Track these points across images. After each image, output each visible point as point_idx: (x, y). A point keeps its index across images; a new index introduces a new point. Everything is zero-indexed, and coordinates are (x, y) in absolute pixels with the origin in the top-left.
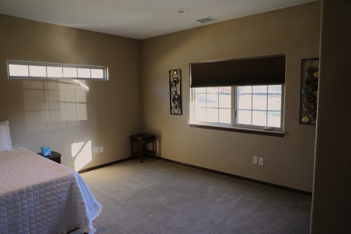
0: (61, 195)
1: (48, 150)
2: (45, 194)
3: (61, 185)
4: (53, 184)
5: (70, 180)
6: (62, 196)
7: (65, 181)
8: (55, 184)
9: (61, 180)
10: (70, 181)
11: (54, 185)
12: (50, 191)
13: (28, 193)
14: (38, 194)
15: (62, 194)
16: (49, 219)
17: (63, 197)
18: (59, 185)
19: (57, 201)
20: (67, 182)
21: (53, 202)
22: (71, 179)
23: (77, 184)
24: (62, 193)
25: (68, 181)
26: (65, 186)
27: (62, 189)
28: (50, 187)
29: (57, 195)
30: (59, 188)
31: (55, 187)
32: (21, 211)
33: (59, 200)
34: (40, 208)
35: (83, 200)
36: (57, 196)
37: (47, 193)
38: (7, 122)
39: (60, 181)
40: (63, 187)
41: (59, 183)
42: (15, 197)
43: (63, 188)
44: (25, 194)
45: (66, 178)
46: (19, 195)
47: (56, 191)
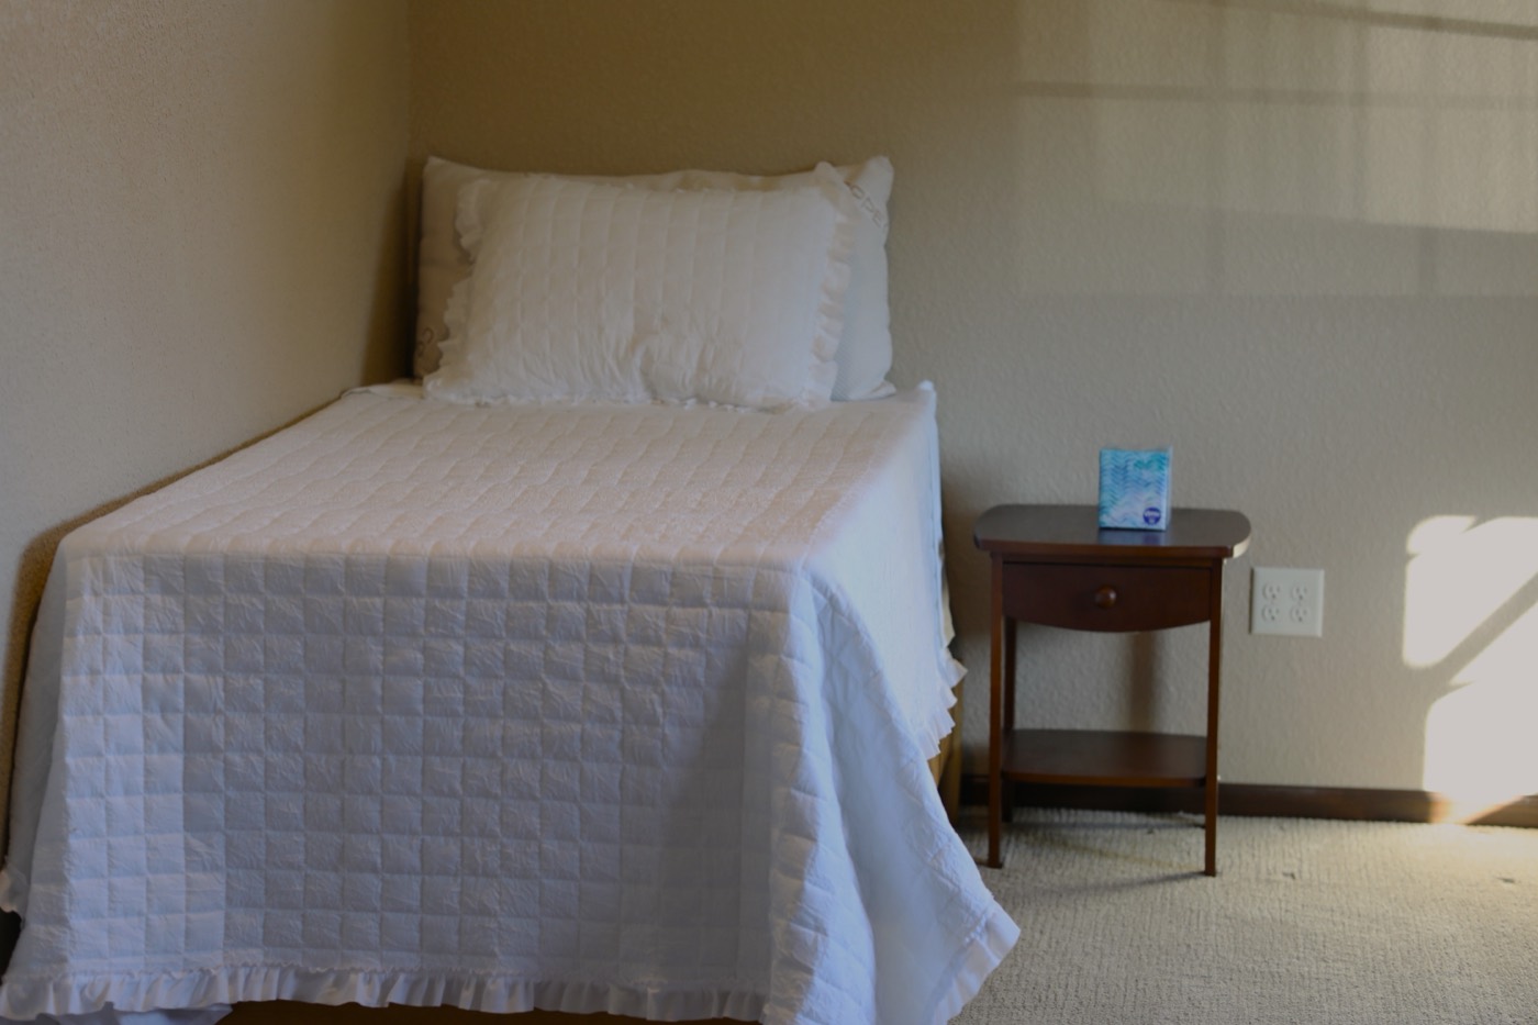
0: (655, 697)
1: (1146, 475)
2: (545, 653)
3: (662, 624)
4: (607, 598)
5: (744, 606)
6: (659, 710)
7: (699, 602)
8: (622, 601)
9: (672, 584)
10: (740, 612)
11: (617, 607)
12: (578, 638)
13: (437, 603)
14: (497, 632)
15: (662, 694)
16: (551, 846)
17: (664, 714)
18: (650, 612)
19: (623, 732)
20: (715, 611)
21: (588, 726)
22: (750, 596)
23: (790, 655)
24: (666, 689)
25: (726, 612)
26: (696, 644)
27: (666, 655)
28: (588, 611)
29: (628, 687)
30: (644, 640)
31: (621, 626)
32: (379, 708)
33: (634, 727)
34: (503, 739)
35: (800, 795)
36: (622, 690)
37: (557, 647)
38: (879, 177)
39: (667, 589)
40: (681, 644)
41: (656, 599)
42: (354, 600)
43: (673, 651)
44: (414, 601)
45: (717, 578)
46: (378, 594)
47: (626, 652)
